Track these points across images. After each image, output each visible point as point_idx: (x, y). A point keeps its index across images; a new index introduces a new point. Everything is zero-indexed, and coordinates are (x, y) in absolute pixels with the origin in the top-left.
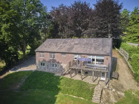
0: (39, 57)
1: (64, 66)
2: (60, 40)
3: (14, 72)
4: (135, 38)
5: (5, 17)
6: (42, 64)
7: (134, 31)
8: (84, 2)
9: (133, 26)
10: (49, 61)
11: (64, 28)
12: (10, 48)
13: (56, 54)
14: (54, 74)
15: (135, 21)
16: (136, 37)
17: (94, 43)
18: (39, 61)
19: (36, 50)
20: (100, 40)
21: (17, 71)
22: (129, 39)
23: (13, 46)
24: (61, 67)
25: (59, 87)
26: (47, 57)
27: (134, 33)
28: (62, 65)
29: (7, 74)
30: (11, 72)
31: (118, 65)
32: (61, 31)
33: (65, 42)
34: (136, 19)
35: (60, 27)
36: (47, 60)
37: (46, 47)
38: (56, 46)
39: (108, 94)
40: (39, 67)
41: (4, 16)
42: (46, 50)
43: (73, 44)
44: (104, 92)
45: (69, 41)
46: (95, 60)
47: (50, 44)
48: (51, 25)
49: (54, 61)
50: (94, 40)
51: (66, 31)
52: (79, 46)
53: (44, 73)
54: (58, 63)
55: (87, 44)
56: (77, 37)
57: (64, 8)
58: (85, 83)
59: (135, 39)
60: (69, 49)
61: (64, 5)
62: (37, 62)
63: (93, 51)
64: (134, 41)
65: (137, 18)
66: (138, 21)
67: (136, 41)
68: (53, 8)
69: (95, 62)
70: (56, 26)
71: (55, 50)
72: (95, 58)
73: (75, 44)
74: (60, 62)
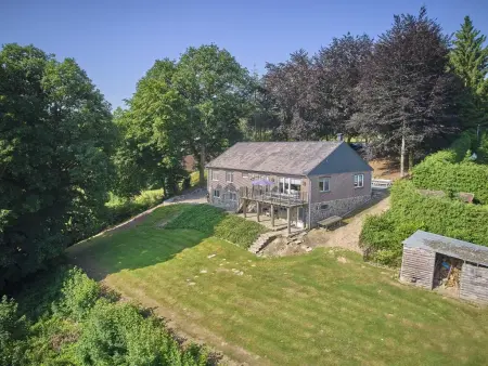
0: (212, 180)
6: (215, 192)
18: (212, 186)
26: (223, 179)
29: (159, 206)
30: (165, 204)
36: (223, 184)
39: (282, 244)
42: (222, 165)
46: (289, 186)
47: (234, 154)
52: (275, 157)
69: (289, 190)
71: (235, 166)
73: (272, 154)
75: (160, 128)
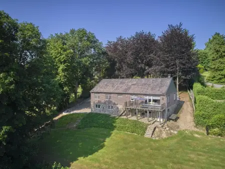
0: (94, 99)
1: (121, 107)
2: (117, 80)
3: (68, 113)
4: (220, 76)
5: (63, 58)
6: (97, 105)
7: (218, 68)
8: (147, 33)
9: (217, 61)
10: (105, 103)
11: (122, 66)
12: (65, 89)
13: (112, 95)
14: (110, 115)
15: (219, 54)
16: (222, 75)
17: (152, 83)
18: (94, 103)
19: (92, 91)
20: (159, 80)
21: (72, 113)
22: (212, 78)
23: (68, 87)
24: (118, 108)
25: (114, 125)
26: (103, 98)
27: (219, 70)
28: (118, 106)
29: (60, 116)
30: (64, 114)
31: (183, 109)
32: (119, 70)
33: (121, 83)
34: (221, 52)
35: (117, 64)
36: (103, 101)
37: (101, 88)
38: (113, 86)
39: (161, 131)
40: (93, 110)
41: (62, 56)
42: (102, 90)
43: (130, 84)
44: (157, 129)
45: (127, 81)
46: (152, 101)
47: (106, 85)
48: (107, 63)
49: (110, 102)
50: (153, 80)
51: (124, 69)
52: (136, 86)
53: (100, 114)
54: (114, 104)
55: (145, 84)
56: (140, 77)
57: (122, 41)
58: (140, 122)
59: (220, 79)
60: (126, 90)
61: (123, 38)
62: (92, 104)
63: (149, 92)
64: (219, 81)
65: (222, 50)
66: (224, 54)
67: (221, 81)
68: (109, 42)
69: (152, 102)
70: (113, 64)
71: (112, 91)
72: (152, 98)
73: (132, 85)
74: (116, 103)
75: (63, 70)
